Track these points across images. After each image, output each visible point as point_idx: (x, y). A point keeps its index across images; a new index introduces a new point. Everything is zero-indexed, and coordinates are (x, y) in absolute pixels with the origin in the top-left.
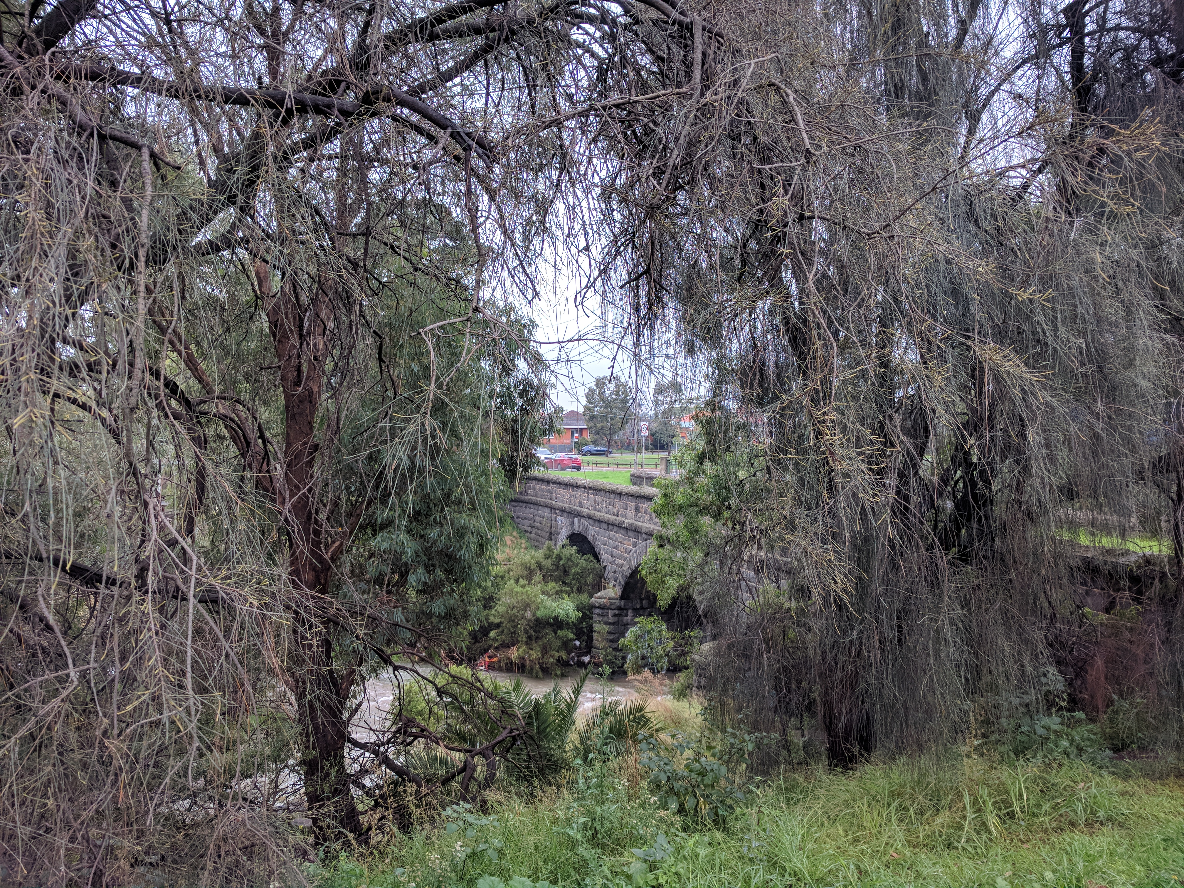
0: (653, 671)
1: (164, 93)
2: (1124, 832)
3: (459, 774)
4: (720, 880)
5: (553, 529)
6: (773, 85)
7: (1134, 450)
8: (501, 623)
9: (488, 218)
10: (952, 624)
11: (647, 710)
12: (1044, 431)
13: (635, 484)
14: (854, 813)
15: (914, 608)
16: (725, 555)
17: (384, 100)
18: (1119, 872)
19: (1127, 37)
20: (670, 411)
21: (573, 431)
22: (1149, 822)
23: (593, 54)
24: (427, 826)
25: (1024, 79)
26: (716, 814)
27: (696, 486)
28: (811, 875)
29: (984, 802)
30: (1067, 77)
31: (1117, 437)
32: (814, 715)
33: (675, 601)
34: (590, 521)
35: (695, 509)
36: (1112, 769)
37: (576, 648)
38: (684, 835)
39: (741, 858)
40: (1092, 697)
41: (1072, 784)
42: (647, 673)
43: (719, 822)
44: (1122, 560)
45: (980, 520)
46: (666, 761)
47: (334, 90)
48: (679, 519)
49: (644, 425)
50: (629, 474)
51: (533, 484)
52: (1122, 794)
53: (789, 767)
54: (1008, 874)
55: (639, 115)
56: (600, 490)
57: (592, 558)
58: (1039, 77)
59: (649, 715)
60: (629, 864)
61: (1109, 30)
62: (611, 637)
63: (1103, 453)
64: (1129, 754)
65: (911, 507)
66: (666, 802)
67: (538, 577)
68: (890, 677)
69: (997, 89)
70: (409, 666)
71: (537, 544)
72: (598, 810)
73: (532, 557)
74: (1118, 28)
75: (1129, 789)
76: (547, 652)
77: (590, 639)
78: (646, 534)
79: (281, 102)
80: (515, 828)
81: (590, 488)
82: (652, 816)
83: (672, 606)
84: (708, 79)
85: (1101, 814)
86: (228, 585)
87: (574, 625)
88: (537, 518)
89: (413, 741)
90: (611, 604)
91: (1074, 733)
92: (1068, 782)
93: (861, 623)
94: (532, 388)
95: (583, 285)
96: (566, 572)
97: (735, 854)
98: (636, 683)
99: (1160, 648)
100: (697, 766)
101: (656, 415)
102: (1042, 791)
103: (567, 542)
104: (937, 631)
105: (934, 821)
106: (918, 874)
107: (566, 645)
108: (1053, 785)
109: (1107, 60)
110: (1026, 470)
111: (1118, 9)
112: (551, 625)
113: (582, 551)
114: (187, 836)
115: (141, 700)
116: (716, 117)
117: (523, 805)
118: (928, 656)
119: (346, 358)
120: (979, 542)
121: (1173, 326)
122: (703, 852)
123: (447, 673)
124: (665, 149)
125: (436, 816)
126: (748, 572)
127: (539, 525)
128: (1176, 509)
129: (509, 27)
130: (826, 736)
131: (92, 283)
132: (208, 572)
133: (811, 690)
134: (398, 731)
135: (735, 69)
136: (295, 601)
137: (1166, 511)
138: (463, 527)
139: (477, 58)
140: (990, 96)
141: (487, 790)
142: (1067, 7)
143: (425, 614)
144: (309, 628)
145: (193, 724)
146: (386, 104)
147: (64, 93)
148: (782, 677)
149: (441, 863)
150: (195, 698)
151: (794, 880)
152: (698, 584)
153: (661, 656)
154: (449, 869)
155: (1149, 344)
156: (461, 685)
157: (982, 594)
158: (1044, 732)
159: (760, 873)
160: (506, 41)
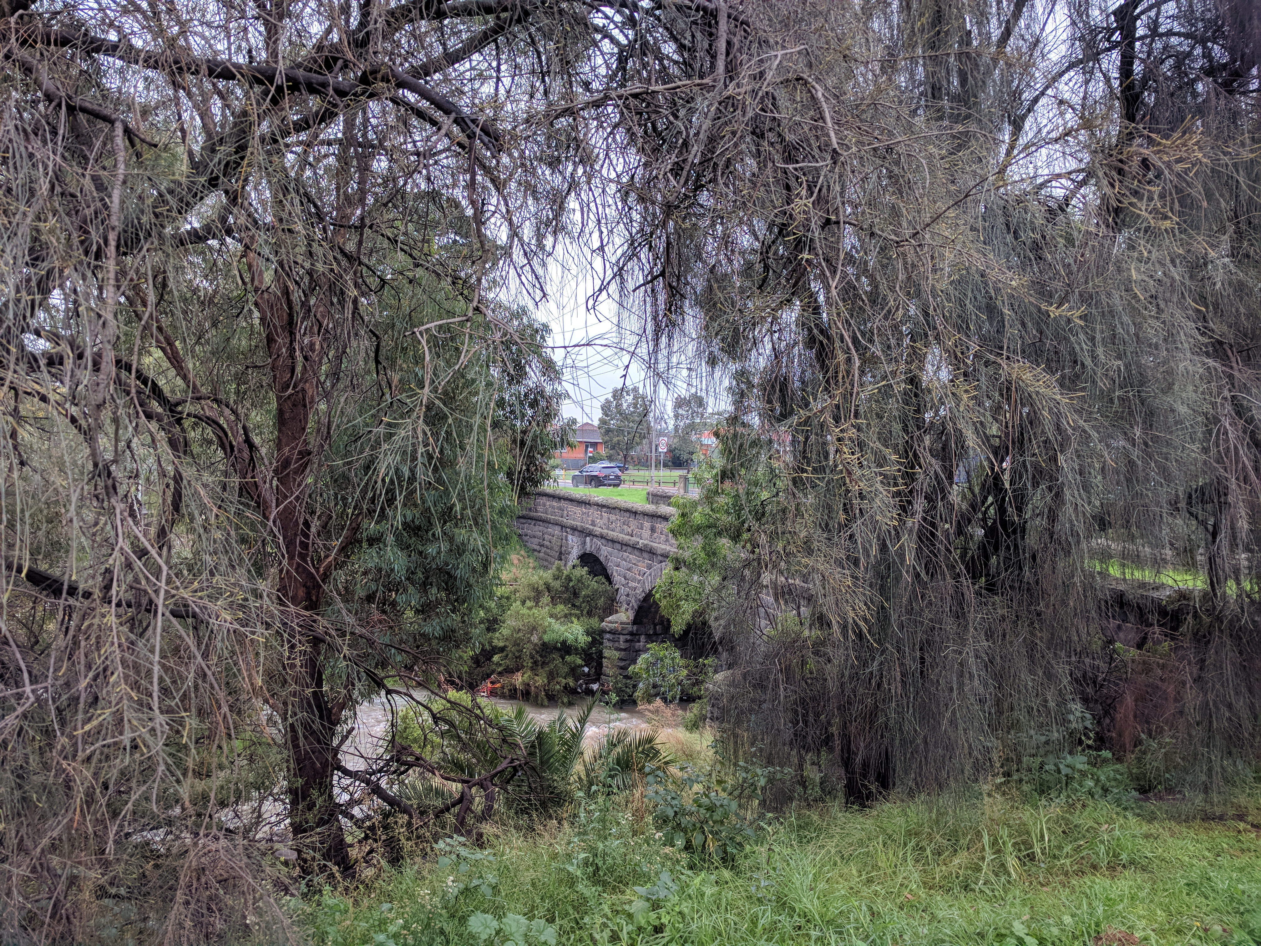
0: (665, 700)
1: (141, 62)
2: (1146, 876)
3: (454, 805)
4: (726, 920)
5: (563, 549)
6: (801, 79)
7: (1169, 479)
8: (505, 647)
9: (495, 212)
10: (977, 657)
11: (657, 741)
12: (1078, 456)
13: (651, 502)
14: (868, 853)
15: (938, 639)
16: (743, 578)
17: (382, 81)
18: (1140, 917)
19: (1180, 44)
20: (692, 427)
21: (587, 445)
22: (1173, 866)
23: (613, 40)
24: (418, 860)
25: (1071, 84)
26: (725, 852)
27: (715, 505)
28: (821, 917)
29: (1004, 843)
30: (1116, 84)
31: (1153, 465)
32: (831, 750)
33: (689, 626)
34: (603, 541)
35: (714, 530)
36: (1138, 811)
37: (584, 674)
38: (690, 873)
39: (749, 898)
40: (1120, 735)
41: (1096, 826)
42: (658, 702)
43: (728, 860)
44: (1155, 595)
45: (1008, 548)
46: (673, 795)
47: (329, 68)
48: (696, 540)
49: (663, 440)
50: (645, 492)
51: (543, 500)
52: (1146, 837)
53: (804, 804)
54: (1026, 917)
55: (660, 107)
56: (614, 508)
57: (604, 580)
58: (1086, 83)
59: (659, 747)
60: (631, 902)
61: (1161, 35)
62: (622, 664)
63: (1138, 481)
64: (1155, 795)
65: (939, 534)
66: (672, 838)
67: (546, 599)
68: (911, 710)
69: (1043, 93)
71: (546, 564)
72: (601, 845)
73: (540, 578)
74: (1170, 33)
75: (1153, 831)
76: (553, 678)
77: (600, 665)
78: (662, 555)
79: (271, 79)
80: (512, 864)
81: (603, 506)
82: (657, 853)
83: (686, 632)
84: (732, 71)
85: (1124, 856)
86: (201, 598)
87: (583, 650)
88: (546, 536)
89: (407, 770)
90: (623, 629)
91: (1100, 773)
92: (1091, 823)
93: (882, 655)
94: (543, 397)
95: (597, 289)
96: (576, 594)
97: (743, 894)
98: (647, 713)
99: (1191, 687)
100: (704, 800)
101: (676, 428)
102: (1064, 832)
103: (578, 562)
104: (961, 664)
105: (951, 861)
106: (933, 916)
107: (574, 671)
108: (1076, 826)
109: (1157, 67)
110: (1058, 496)
111: (1170, 13)
112: (559, 650)
113: (593, 573)
114: (157, 866)
115: (101, 719)
116: (739, 111)
117: (522, 839)
118: (951, 689)
119: (339, 358)
120: (1006, 571)
121: (1216, 350)
122: (709, 891)
123: (445, 699)
124: (685, 144)
125: (428, 850)
126: (768, 598)
127: (548, 543)
128: (1214, 542)
129: (522, 7)
130: (843, 772)
131: (54, 268)
132: (178, 584)
133: (829, 723)
134: (392, 758)
135: (761, 61)
136: (272, 616)
137: (1203, 544)
138: (463, 544)
139: (487, 39)
140: (1036, 100)
141: (484, 823)
142: (1117, 9)
143: (423, 635)
144: (293, 647)
145: (158, 746)
146: (385, 85)
147: (30, 59)
148: (799, 709)
149: (431, 899)
150: (160, 719)
151: (803, 921)
152: (714, 609)
153: (673, 685)
154: (439, 906)
155: (1190, 368)
156: (460, 713)
157: (1007, 626)
158: (1069, 771)
159: (768, 913)
160: (519, 21)
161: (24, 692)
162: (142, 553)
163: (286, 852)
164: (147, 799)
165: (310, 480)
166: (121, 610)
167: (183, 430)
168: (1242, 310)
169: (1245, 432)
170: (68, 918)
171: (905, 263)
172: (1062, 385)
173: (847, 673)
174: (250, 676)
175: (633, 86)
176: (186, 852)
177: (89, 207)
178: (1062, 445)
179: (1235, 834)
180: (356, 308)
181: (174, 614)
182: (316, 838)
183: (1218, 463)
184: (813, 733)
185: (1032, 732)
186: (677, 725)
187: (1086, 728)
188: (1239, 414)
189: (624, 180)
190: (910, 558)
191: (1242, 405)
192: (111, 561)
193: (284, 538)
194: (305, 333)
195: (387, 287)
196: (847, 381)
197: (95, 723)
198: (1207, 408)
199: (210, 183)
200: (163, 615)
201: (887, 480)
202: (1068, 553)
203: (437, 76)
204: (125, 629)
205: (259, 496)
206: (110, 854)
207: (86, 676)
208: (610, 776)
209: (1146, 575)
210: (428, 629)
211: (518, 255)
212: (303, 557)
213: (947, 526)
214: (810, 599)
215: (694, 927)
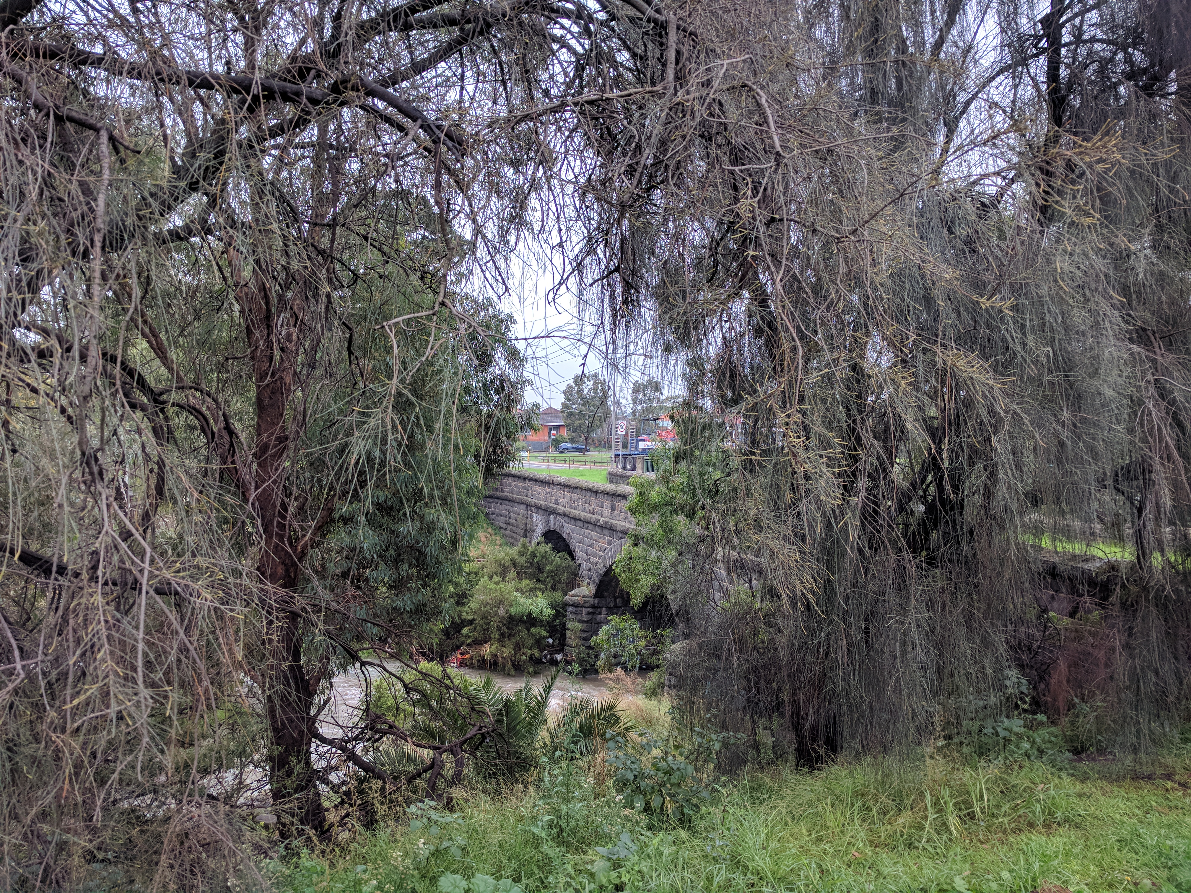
0: (625, 669)
1: (124, 74)
2: (1080, 833)
3: (425, 771)
4: (683, 878)
5: (528, 527)
6: (747, 86)
7: (1096, 456)
8: (474, 620)
9: (459, 212)
10: (918, 627)
11: (618, 708)
12: (1011, 438)
13: (611, 482)
14: (817, 813)
15: (881, 610)
16: (698, 554)
17: (352, 90)
18: (1074, 872)
19: (1103, 50)
20: (649, 411)
21: (551, 428)
22: (1105, 823)
23: (570, 49)
24: (391, 823)
25: (1001, 88)
26: (682, 813)
27: (670, 485)
28: (773, 874)
29: (945, 803)
30: (1044, 87)
31: (1081, 445)
32: (782, 715)
33: (647, 600)
34: (566, 519)
35: (670, 508)
36: (1071, 771)
37: (548, 645)
38: (649, 833)
39: (705, 857)
40: (1054, 700)
41: (1032, 786)
42: (619, 671)
43: (684, 821)
44: (1086, 566)
45: (947, 523)
46: (633, 759)
47: (303, 77)
48: (654, 517)
49: (622, 423)
50: (605, 473)
51: (508, 481)
52: (1080, 796)
53: (757, 767)
54: (967, 873)
55: (615, 112)
56: (576, 488)
57: (566, 556)
58: (1016, 86)
59: (620, 713)
60: (593, 862)
61: (1086, 42)
62: (584, 635)
63: (1067, 460)
64: (1088, 756)
65: (881, 511)
66: (632, 801)
67: (512, 574)
68: (857, 677)
69: (975, 97)
70: (377, 661)
71: (512, 541)
72: (564, 808)
73: (507, 554)
74: (1093, 40)
75: (1086, 790)
76: (520, 649)
77: (564, 636)
78: (622, 532)
79: (248, 89)
80: (480, 826)
81: (566, 486)
82: (618, 815)
83: (645, 605)
84: (680, 78)
85: (1059, 815)
86: (183, 578)
87: (548, 622)
88: (512, 515)
89: (380, 738)
90: (585, 602)
91: (1035, 735)
92: (1027, 783)
93: (829, 625)
94: (508, 383)
95: (556, 283)
96: (540, 570)
97: (699, 853)
98: (608, 681)
99: (1120, 653)
100: (663, 765)
101: (634, 413)
102: (1002, 792)
103: (542, 539)
104: (904, 634)
105: (896, 821)
106: (879, 873)
107: (539, 642)
108: (1013, 786)
109: (1081, 72)
110: (993, 475)
111: (1094, 21)
112: (524, 622)
113: (557, 549)
114: (142, 831)
115: (88, 694)
116: (688, 117)
117: (490, 802)
118: (895, 657)
119: (314, 349)
120: (945, 545)
121: (1139, 336)
122: (667, 851)
123: (416, 670)
124: (639, 146)
125: (401, 813)
126: (721, 571)
127: (514, 521)
128: (1139, 517)
129: (484, 20)
130: (794, 736)
131: (43, 268)
132: (161, 564)
133: (780, 690)
134: (366, 727)
135: (708, 70)
136: (251, 593)
137: (1129, 518)
138: (433, 523)
139: (451, 49)
140: (968, 103)
141: (454, 787)
142: (1044, 18)
143: (395, 609)
144: (271, 622)
145: (143, 718)
146: (355, 94)
147: (20, 72)
148: (752, 677)
149: (403, 861)
150: (145, 692)
151: (756, 879)
152: (671, 583)
153: (633, 655)
154: (411, 867)
155: (1115, 353)
156: (431, 682)
157: (947, 597)
158: (1006, 734)
159: (723, 872)
160: (481, 33)
161: (15, 669)
162: (126, 535)
163: (267, 816)
164: (133, 767)
165: (287, 464)
166: (108, 589)
167: (167, 419)
168: (1164, 298)
169: (1167, 413)
170: (57, 882)
171: (846, 258)
172: (995, 370)
173: (796, 643)
174: (230, 651)
175: (590, 94)
176: (170, 818)
177: (75, 210)
178: (996, 427)
179: (1163, 792)
180: (329, 302)
181: (158, 592)
182: (294, 804)
183: (1143, 443)
184: (765, 699)
185: (971, 697)
186: (637, 693)
187: (1022, 693)
188: (1162, 396)
189: (582, 180)
190: (853, 534)
191: (1164, 388)
192: (97, 545)
193: (263, 519)
194: (282, 325)
195: (359, 282)
196: (793, 368)
197: (82, 697)
198: (1131, 390)
199: (190, 188)
200: (147, 593)
201: (831, 462)
202: (1002, 528)
203: (404, 84)
204: (112, 608)
205: (238, 480)
206: (97, 821)
207: (74, 654)
208: (573, 742)
209: (1077, 548)
210: (399, 604)
211: (481, 252)
212: (281, 537)
213: (889, 503)
214: (760, 573)
215: (653, 885)
